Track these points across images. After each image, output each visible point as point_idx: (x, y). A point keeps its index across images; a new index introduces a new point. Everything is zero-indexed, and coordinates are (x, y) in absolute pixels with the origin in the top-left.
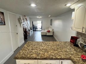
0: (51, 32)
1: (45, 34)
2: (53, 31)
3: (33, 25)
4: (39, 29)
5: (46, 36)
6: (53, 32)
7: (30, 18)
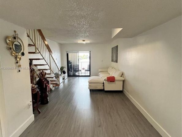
0: (116, 82)
1: (101, 88)
2: (122, 79)
3: (68, 62)
4: (83, 71)
5: (102, 91)
6: (124, 81)
7: (61, 46)
